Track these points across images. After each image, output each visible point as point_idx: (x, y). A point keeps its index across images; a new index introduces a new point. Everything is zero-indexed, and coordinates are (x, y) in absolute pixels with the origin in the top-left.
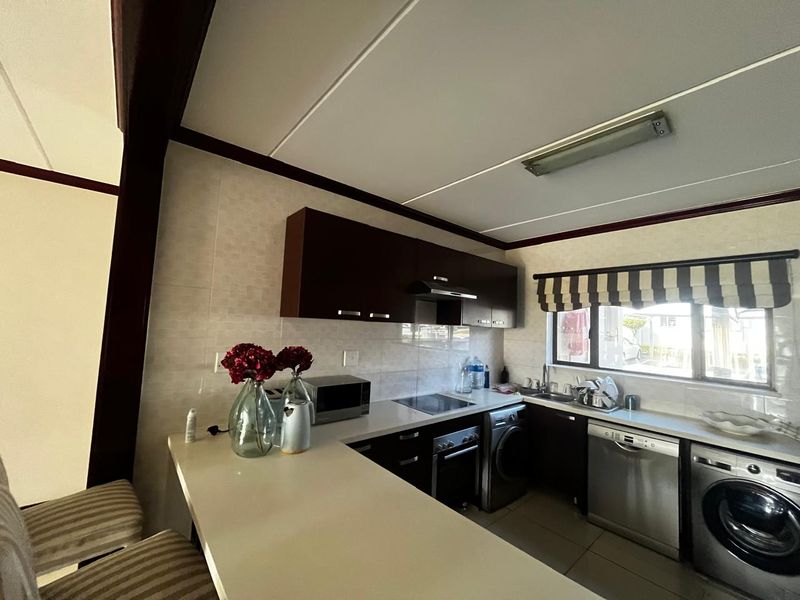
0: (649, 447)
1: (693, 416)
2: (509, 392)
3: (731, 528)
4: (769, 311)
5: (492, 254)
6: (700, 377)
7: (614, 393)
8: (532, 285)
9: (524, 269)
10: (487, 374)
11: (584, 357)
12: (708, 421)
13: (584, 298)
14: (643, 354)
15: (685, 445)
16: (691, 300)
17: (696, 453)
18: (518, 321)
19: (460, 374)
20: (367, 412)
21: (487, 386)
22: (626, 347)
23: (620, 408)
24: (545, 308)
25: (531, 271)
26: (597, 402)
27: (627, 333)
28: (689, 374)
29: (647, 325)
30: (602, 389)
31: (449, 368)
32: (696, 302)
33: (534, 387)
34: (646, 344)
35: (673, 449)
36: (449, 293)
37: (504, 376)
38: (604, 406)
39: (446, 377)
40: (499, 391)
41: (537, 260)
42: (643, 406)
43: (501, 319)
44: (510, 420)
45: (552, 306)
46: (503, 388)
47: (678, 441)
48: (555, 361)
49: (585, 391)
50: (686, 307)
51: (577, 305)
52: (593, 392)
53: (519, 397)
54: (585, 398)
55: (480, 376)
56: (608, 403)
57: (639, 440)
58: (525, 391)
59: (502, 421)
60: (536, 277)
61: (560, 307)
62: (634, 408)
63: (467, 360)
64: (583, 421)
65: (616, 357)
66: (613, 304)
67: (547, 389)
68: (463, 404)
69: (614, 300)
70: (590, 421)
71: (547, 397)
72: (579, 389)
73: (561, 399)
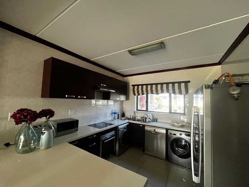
0: (159, 132)
1: (169, 122)
2: (124, 120)
3: (176, 149)
4: (184, 95)
5: (120, 78)
6: (170, 112)
7: (151, 118)
8: (131, 88)
9: (129, 83)
10: (118, 115)
11: (144, 109)
12: (172, 123)
13: (145, 92)
14: (159, 107)
15: (167, 130)
16: (169, 93)
17: (169, 131)
18: (127, 98)
19: (110, 115)
20: (77, 130)
21: (118, 118)
22: (155, 105)
23: (153, 122)
24: (135, 94)
25: (131, 84)
26: (147, 121)
27: (155, 101)
28: (168, 112)
29: (160, 99)
30: (149, 117)
31: (107, 113)
32: (170, 93)
33: (132, 117)
34: (160, 104)
35: (164, 131)
36: (106, 90)
37: (123, 115)
38: (149, 122)
39: (106, 116)
40: (121, 119)
41: (133, 81)
42: (158, 121)
43: (123, 98)
44: (124, 128)
45: (137, 94)
46: (123, 118)
47: (165, 129)
48: (137, 110)
49: (144, 118)
50: (168, 94)
51: (143, 94)
52: (146, 118)
53: (127, 121)
54: (145, 120)
55: (116, 115)
56: (150, 121)
57: (157, 130)
58: (129, 119)
59: (122, 128)
60: (132, 85)
61: (139, 94)
62: (156, 122)
63: (112, 111)
64: (144, 126)
65: (153, 108)
66: (152, 94)
67: (135, 118)
68: (111, 124)
69: (152, 93)
70: (145, 126)
71: (135, 120)
72: (143, 117)
73: (139, 120)
